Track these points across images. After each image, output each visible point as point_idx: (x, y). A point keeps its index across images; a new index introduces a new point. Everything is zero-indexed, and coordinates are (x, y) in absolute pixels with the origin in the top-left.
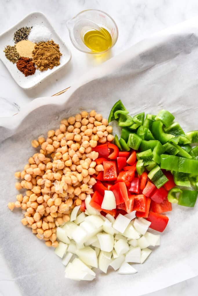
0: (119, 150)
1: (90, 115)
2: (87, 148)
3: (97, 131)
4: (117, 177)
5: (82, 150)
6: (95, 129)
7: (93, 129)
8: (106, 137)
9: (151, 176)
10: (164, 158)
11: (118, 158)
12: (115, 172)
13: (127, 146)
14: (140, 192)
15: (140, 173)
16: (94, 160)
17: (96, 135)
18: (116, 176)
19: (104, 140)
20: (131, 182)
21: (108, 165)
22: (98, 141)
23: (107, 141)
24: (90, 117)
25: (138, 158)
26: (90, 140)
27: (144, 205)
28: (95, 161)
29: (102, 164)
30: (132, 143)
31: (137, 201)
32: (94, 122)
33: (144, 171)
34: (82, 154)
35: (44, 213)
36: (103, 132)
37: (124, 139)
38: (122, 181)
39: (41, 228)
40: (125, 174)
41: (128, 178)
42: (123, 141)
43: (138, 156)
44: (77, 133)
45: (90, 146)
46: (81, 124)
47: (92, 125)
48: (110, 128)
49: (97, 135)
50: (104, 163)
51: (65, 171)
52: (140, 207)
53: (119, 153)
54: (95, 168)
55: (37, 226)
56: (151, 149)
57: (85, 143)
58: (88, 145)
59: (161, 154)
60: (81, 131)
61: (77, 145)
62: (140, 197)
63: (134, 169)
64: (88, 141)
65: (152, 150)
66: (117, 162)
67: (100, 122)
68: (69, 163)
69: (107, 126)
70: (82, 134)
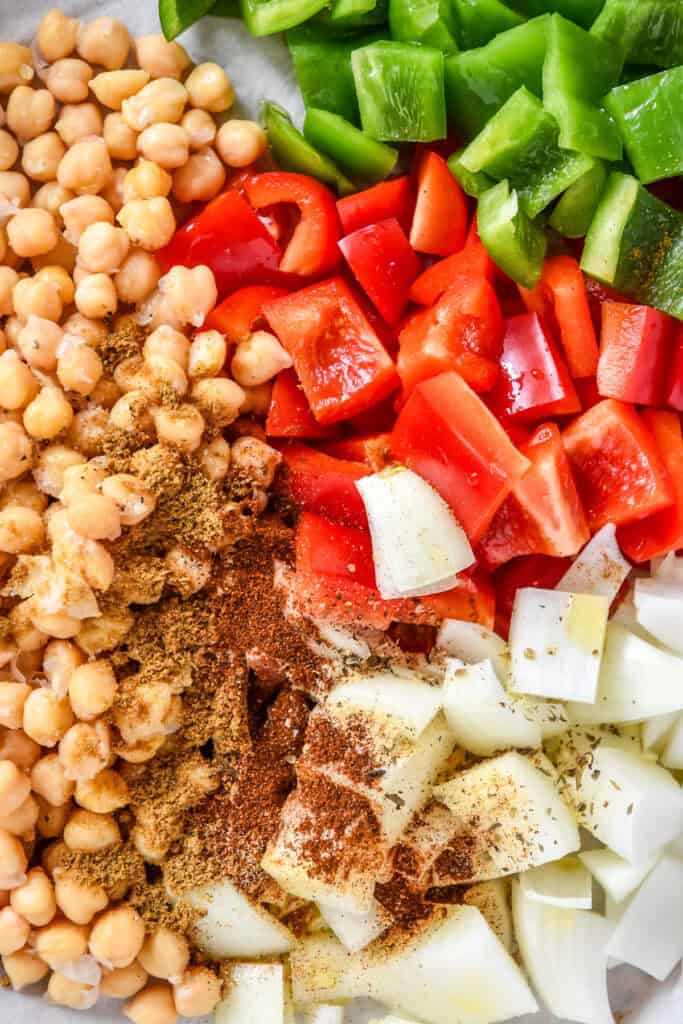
0: (331, 193)
1: (41, 56)
2: (121, 265)
3: (137, 133)
4: (395, 360)
5: (92, 293)
6: (116, 129)
7: (101, 134)
8: (214, 146)
9: (602, 257)
10: (635, 106)
11: (343, 244)
12: (369, 337)
13: (365, 143)
14: (585, 391)
15: (526, 271)
16: (198, 320)
17: (141, 159)
18: (385, 361)
19: (208, 172)
20: (492, 353)
21: (302, 315)
22: (172, 197)
23: (231, 172)
24: (51, 63)
25: (473, 188)
26: (116, 208)
27: (644, 460)
28: (208, 326)
29: (263, 326)
30: (389, 112)
31: (587, 458)
32: (92, 83)
33: (543, 250)
34: (108, 322)
35: (32, 815)
36: (179, 122)
37: (333, 111)
38: (432, 370)
39: (60, 918)
40: (437, 322)
41: (461, 335)
42: (333, 125)
43: (464, 168)
44: (17, 201)
45: (134, 248)
46: (14, 135)
47: (88, 112)
48: (208, 82)
49: (148, 160)
50: (272, 316)
51: (47, 481)
52: (625, 488)
53: (335, 210)
54: (228, 369)
55: (22, 917)
56: (523, 87)
57: (94, 241)
58: (115, 243)
59: (606, 91)
60: (35, 185)
61: (49, 278)
62: (597, 425)
63: (480, 264)
64: (105, 220)
65: (537, 91)
66: (353, 268)
67: (124, 67)
68: (48, 411)
69: (185, 73)
70: (50, 196)
